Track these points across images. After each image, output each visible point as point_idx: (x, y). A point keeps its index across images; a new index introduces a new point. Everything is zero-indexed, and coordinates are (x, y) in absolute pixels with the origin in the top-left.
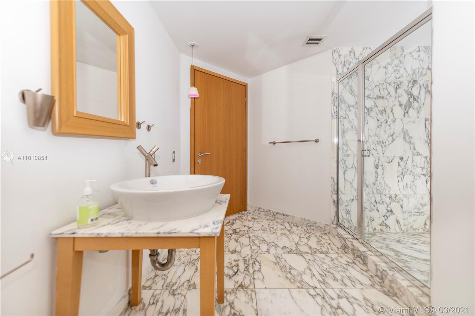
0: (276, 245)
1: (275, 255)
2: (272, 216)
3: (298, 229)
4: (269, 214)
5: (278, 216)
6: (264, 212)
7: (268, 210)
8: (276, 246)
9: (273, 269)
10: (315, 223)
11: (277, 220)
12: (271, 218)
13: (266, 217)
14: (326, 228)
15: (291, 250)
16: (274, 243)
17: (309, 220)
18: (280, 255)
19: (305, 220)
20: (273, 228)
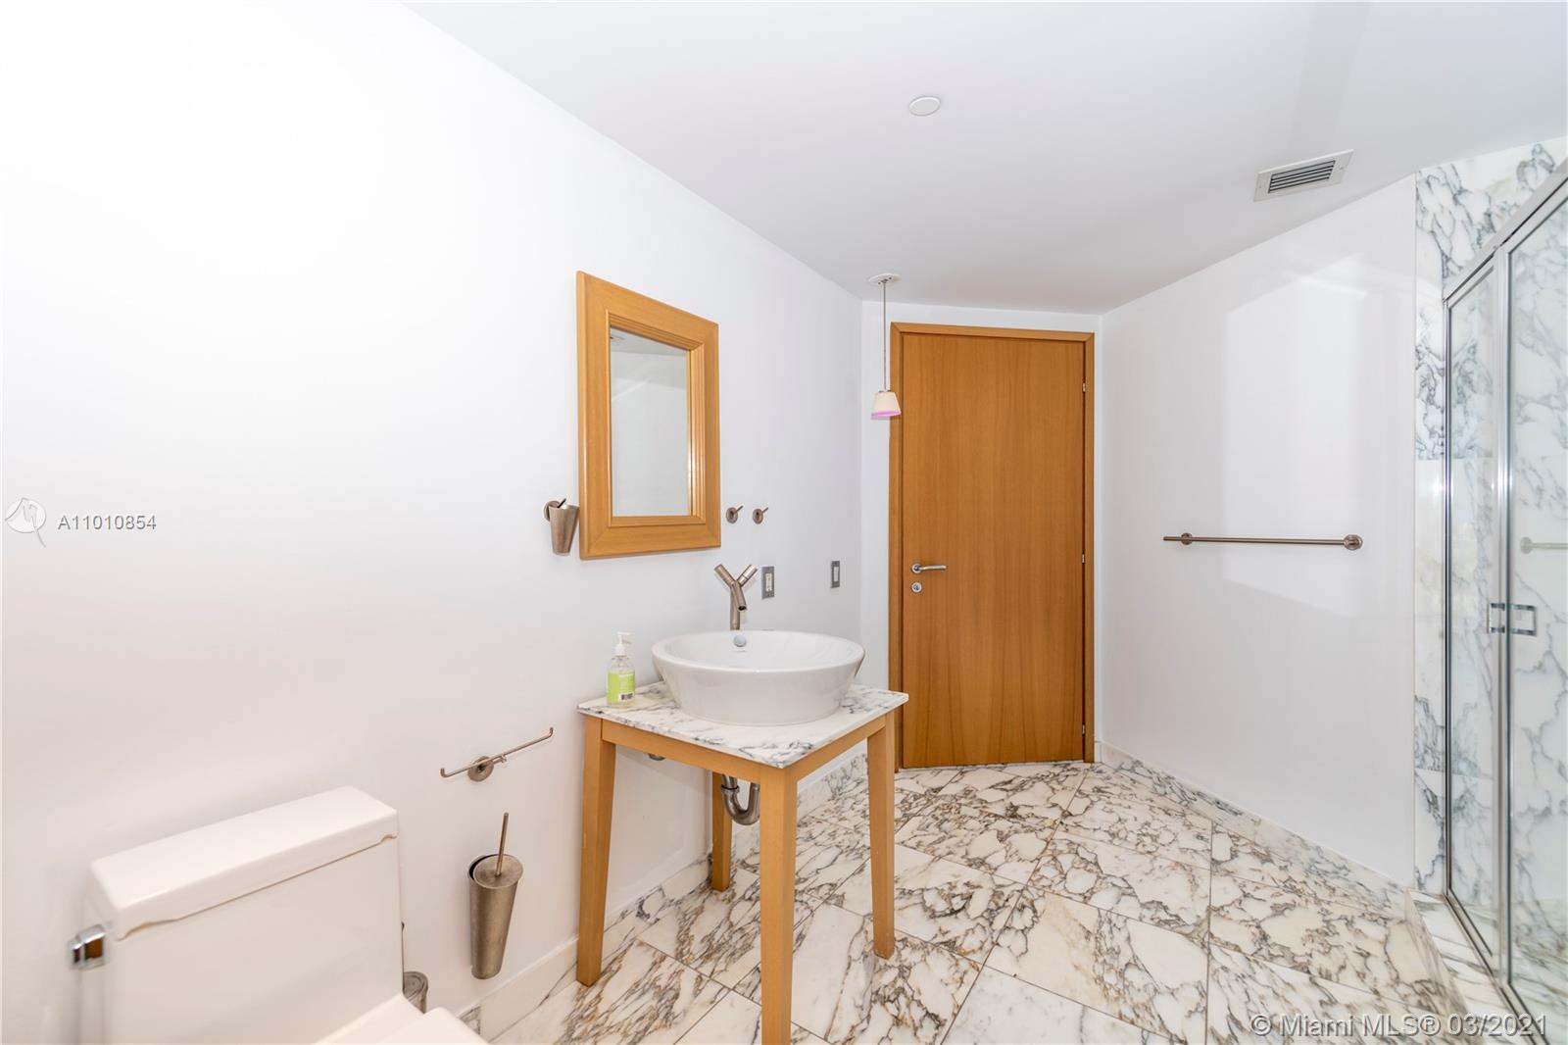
0: (1130, 887)
1: (1103, 913)
2: (1178, 800)
3: (1259, 868)
4: (1168, 790)
5: (1199, 804)
6: (1151, 778)
7: (1163, 776)
8: (1128, 891)
9: (1071, 944)
10: (1345, 867)
11: (1192, 819)
12: (1170, 805)
13: (1155, 797)
14: (1391, 897)
15: (1174, 918)
16: (1124, 880)
17: (1318, 848)
18: (1121, 919)
19: (1304, 844)
20: (1154, 839)
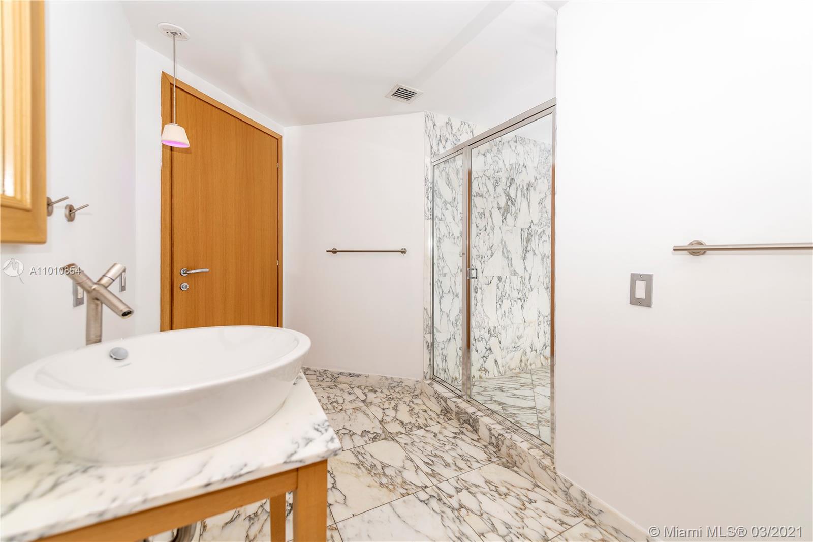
0: (350, 431)
1: (353, 450)
2: (330, 380)
3: (375, 396)
4: (325, 377)
5: (342, 379)
6: (315, 374)
7: (322, 371)
8: (352, 434)
9: (357, 476)
10: (401, 382)
11: (340, 386)
12: (329, 384)
13: (319, 383)
15: (375, 434)
16: (345, 429)
17: (392, 378)
18: (361, 448)
19: (386, 379)
20: (337, 402)
